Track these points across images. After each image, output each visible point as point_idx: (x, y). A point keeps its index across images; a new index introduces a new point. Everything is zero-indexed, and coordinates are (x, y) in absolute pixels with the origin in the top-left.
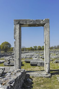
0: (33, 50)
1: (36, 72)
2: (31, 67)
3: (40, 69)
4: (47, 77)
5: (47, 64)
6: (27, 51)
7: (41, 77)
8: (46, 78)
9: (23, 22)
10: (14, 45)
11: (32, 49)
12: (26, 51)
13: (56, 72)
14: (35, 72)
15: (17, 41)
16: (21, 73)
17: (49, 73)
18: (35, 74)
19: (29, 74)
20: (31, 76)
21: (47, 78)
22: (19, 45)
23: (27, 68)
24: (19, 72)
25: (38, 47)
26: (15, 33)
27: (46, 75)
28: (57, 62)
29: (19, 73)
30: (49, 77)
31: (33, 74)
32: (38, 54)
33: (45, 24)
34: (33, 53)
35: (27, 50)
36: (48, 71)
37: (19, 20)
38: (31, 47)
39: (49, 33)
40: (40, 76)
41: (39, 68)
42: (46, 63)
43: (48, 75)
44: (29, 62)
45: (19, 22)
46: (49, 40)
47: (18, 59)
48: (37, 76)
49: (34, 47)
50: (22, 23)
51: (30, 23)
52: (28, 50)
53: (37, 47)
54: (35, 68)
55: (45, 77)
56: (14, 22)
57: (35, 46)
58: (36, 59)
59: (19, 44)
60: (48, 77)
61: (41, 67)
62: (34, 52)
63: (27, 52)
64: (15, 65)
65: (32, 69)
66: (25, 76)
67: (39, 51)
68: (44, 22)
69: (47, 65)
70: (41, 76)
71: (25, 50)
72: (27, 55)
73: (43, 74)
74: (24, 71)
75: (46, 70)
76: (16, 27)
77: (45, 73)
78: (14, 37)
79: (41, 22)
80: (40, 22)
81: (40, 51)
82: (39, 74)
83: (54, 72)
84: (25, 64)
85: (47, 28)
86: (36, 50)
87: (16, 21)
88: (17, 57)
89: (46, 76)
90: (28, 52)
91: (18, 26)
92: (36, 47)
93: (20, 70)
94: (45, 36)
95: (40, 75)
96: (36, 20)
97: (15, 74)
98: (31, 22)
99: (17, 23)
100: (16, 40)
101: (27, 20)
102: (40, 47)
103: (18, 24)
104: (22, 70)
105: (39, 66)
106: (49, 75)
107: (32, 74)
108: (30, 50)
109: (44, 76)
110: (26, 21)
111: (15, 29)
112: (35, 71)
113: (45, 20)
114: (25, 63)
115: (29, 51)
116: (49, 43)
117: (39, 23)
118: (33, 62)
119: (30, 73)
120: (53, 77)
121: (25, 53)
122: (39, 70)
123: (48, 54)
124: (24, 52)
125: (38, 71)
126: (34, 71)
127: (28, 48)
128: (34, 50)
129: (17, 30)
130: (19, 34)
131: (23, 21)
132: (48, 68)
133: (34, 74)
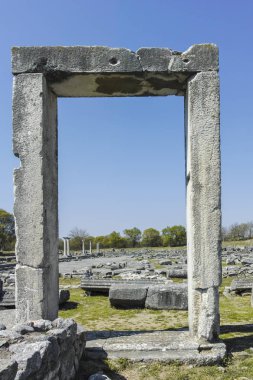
0: (121, 245)
1: (140, 336)
2: (111, 315)
3: (159, 324)
4: (204, 364)
5: (203, 290)
6: (97, 251)
7: (171, 362)
8: (202, 369)
9: (65, 60)
10: (15, 187)
11: (117, 243)
12: (90, 252)
13: (246, 334)
14: (136, 336)
15: (28, 168)
16: (45, 343)
17: (214, 339)
18: (139, 347)
19: (100, 346)
20: (113, 360)
21: (207, 369)
22: (44, 188)
23: (92, 319)
24: (33, 336)
25: (146, 231)
26: (18, 121)
27: (200, 349)
28: (239, 292)
29: (31, 341)
30: (220, 362)
31: (125, 347)
32: (146, 261)
33: (195, 73)
34: (124, 257)
35: (94, 248)
36: (209, 329)
37: (43, 50)
38: (114, 234)
39: (214, 122)
40: (166, 356)
41: (158, 320)
42: (198, 289)
43: (210, 349)
44: (104, 292)
45: (44, 62)
46: (214, 163)
47: (40, 267)
48: (146, 357)
49: (127, 232)
50: (60, 67)
51: (107, 70)
52: (101, 247)
53: (140, 233)
54: (133, 320)
55: (192, 361)
56: (16, 59)
57: (131, 228)
58: (139, 277)
59: (40, 186)
60: (211, 363)
61: (165, 313)
62: (125, 253)
63: (93, 256)
64: (19, 297)
65: (121, 321)
66: (77, 361)
67: (150, 249)
68: (186, 61)
69: (205, 296)
70: (174, 356)
71: (87, 248)
72: (94, 267)
73: (181, 345)
74: (73, 327)
75: (196, 327)
76: (25, 90)
77: (195, 342)
78: (15, 142)
79: (173, 64)
80: (166, 62)
81: (154, 249)
82: (157, 346)
83: (236, 335)
84: (81, 303)
85: (205, 94)
86: (135, 244)
87: (25, 53)
88: (29, 256)
89: (200, 356)
90: (100, 255)
91: (35, 85)
92: (134, 233)
93: (47, 323)
94: (195, 137)
95: (164, 350)
96: (141, 53)
97: (7, 345)
98: (114, 61)
99: (30, 66)
100: (23, 161)
101: (89, 51)
102: (155, 231)
103: (35, 71)
104: (53, 327)
105: (156, 309)
106: (218, 351)
107: (118, 346)
108: (108, 247)
109: (189, 356)
110: (84, 56)
111: (19, 102)
112: (137, 332)
113: (194, 51)
114: (82, 294)
115: (102, 250)
116: (214, 178)
117: (160, 69)
118: (125, 292)
119: (109, 340)
120: (237, 364)
121: (84, 257)
122: (158, 326)
123: (209, 236)
124: (83, 254)
125: (152, 332)
126: (129, 333)
127: (100, 239)
128: (125, 247)
129: (29, 105)
130: (40, 128)
131: (65, 54)
132: (210, 311)
133: (131, 347)
